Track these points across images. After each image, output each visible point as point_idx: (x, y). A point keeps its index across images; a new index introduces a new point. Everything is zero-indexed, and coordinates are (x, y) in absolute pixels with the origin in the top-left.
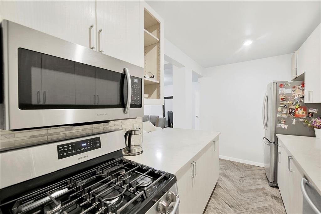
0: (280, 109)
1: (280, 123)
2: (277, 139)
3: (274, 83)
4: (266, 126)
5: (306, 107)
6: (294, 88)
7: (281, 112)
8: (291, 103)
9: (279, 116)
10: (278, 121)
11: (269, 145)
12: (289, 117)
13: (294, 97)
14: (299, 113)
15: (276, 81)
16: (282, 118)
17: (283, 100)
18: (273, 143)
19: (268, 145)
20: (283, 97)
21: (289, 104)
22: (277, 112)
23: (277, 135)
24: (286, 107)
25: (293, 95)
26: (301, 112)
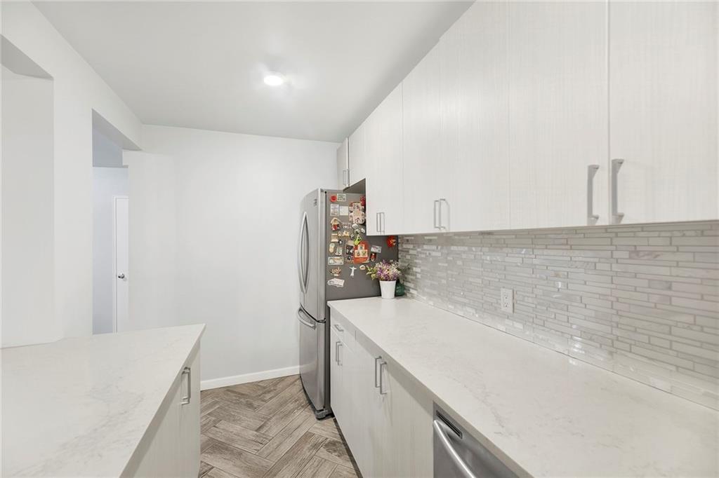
0: (331, 250)
1: (334, 277)
2: (328, 310)
3: (322, 191)
4: (305, 285)
5: (368, 241)
6: (351, 205)
7: (333, 255)
8: (348, 235)
9: (331, 261)
10: (328, 272)
11: (314, 327)
12: (345, 262)
13: (353, 224)
14: (359, 254)
15: (325, 188)
16: (336, 267)
17: (338, 228)
18: (322, 322)
19: (312, 327)
20: (336, 224)
21: (345, 236)
22: (328, 254)
23: (330, 303)
24: (341, 242)
25: (350, 220)
26: (361, 252)
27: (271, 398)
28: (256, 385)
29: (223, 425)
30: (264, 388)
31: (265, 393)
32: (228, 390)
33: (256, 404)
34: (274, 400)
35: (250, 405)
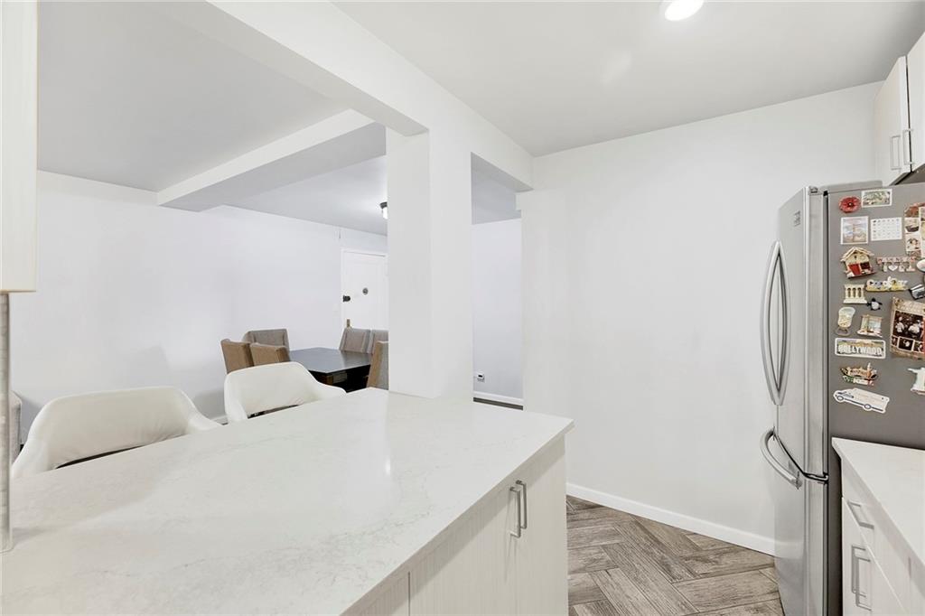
0: (845, 317)
1: (852, 385)
2: (834, 461)
3: (814, 191)
4: (779, 390)
6: (913, 212)
7: (851, 332)
8: (901, 285)
9: (843, 348)
10: (837, 372)
11: (798, 484)
12: (892, 355)
13: (918, 258)
15: (821, 184)
16: (862, 363)
17: (862, 272)
18: (817, 478)
19: (792, 482)
20: (859, 261)
21: (890, 291)
22: (831, 330)
23: (840, 445)
24: (875, 305)
25: (912, 248)
27: (706, 575)
28: (684, 536)
29: (618, 576)
30: (698, 549)
31: (696, 559)
32: (638, 522)
33: (677, 570)
34: (711, 582)
35: (667, 569)
